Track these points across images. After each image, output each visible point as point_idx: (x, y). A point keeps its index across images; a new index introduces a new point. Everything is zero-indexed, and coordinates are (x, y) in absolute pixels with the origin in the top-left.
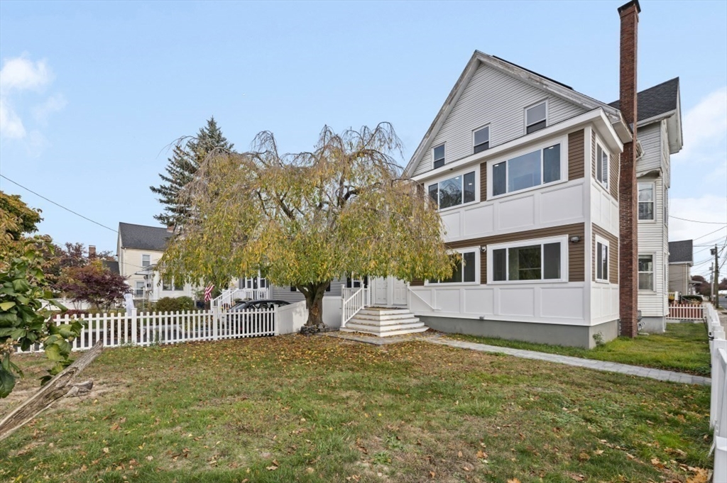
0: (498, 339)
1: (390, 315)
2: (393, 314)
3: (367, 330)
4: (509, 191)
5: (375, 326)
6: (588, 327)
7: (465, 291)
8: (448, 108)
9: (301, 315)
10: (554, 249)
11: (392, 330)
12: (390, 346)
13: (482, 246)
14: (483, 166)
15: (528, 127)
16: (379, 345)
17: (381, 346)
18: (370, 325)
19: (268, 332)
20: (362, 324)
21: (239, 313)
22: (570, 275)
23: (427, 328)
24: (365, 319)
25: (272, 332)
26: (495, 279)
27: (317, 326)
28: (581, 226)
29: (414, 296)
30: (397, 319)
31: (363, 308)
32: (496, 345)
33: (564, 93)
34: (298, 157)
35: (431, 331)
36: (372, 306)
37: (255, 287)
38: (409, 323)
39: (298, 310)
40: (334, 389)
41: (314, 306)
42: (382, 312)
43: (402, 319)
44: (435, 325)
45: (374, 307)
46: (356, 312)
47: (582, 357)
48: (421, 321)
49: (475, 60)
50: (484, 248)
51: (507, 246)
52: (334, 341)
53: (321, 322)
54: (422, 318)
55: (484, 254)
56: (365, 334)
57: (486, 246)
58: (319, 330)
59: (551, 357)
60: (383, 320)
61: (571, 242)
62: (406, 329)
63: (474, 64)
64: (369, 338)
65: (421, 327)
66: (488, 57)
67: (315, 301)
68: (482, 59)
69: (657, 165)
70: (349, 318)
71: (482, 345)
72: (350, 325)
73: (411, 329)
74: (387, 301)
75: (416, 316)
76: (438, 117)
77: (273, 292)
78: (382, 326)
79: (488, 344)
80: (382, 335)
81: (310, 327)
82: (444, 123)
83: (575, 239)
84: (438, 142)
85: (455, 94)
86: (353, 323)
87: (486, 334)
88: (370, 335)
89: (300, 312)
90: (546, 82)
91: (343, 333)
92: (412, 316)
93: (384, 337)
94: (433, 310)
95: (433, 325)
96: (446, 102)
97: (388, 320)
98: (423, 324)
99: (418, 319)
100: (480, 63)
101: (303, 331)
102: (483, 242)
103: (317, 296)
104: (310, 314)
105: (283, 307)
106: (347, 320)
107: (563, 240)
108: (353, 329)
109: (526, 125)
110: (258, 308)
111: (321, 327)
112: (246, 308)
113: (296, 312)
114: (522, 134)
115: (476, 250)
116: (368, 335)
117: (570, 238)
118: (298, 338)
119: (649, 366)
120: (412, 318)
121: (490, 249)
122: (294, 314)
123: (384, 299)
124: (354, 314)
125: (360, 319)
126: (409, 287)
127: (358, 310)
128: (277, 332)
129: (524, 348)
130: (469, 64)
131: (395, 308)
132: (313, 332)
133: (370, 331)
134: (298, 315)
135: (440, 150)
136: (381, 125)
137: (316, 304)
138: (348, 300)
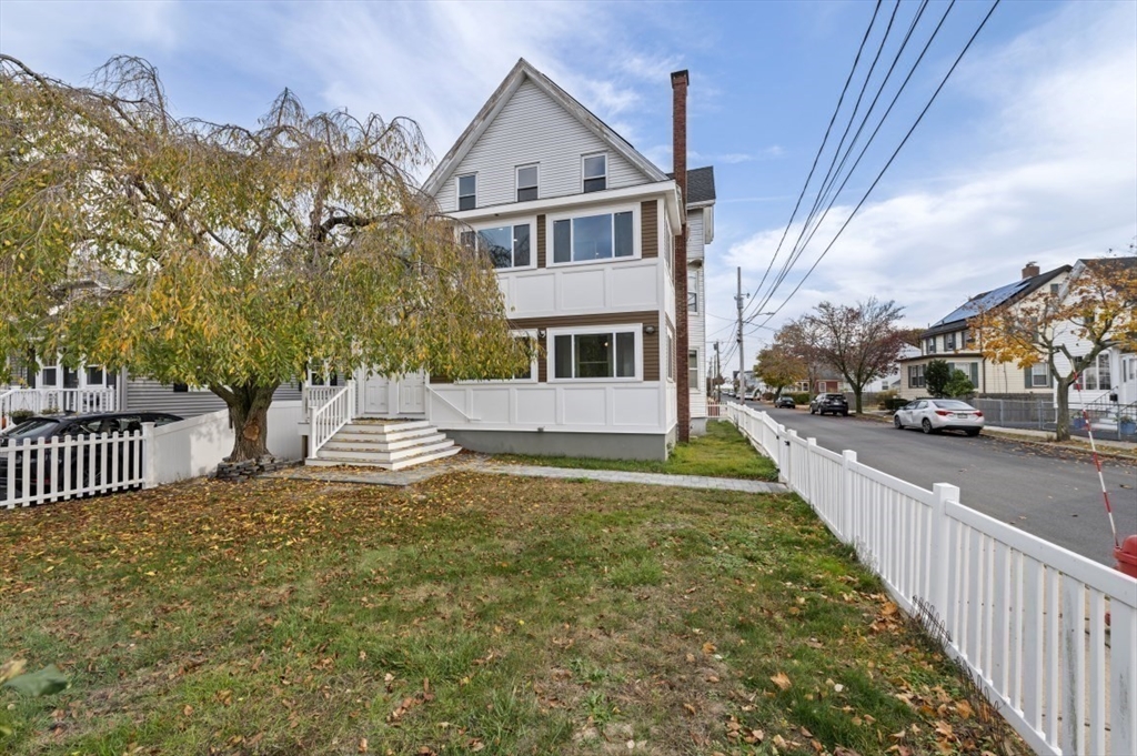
0: (563, 457)
1: (401, 431)
2: (406, 430)
3: (364, 461)
4: (575, 260)
5: (380, 452)
6: (664, 435)
7: (517, 392)
8: (480, 125)
9: (211, 440)
10: (626, 340)
11: (410, 458)
12: (422, 486)
13: (540, 329)
14: (541, 220)
15: (585, 181)
16: (402, 487)
17: (408, 488)
18: (368, 451)
19: (126, 483)
20: (352, 450)
21: (41, 445)
22: (645, 373)
23: (459, 449)
24: (357, 441)
25: (136, 481)
26: (557, 376)
27: (258, 460)
28: (655, 314)
29: (436, 398)
30: (414, 438)
31: (350, 422)
32: (566, 467)
33: (626, 151)
34: (220, 132)
35: (467, 453)
36: (359, 416)
37: (70, 380)
38: (433, 443)
39: (204, 430)
40: (386, 588)
41: (250, 422)
42: (387, 428)
43: (419, 437)
44: (471, 443)
45: (362, 419)
46: (337, 429)
47: (665, 473)
48: (448, 438)
49: (520, 71)
50: (543, 332)
51: (572, 331)
52: (307, 487)
53: (266, 452)
54: (450, 434)
55: (542, 340)
56: (362, 468)
57: (545, 329)
58: (262, 468)
59: (636, 477)
60: (392, 442)
61: (646, 333)
62: (430, 453)
63: (518, 75)
64: (375, 474)
65: (450, 449)
66: (537, 73)
67: (252, 413)
68: (529, 73)
69: (701, 255)
70: (324, 441)
71: (549, 468)
72: (325, 454)
73: (437, 451)
74: (387, 408)
75: (440, 431)
76: (467, 133)
77: (129, 394)
78: (393, 451)
79: (555, 466)
80: (396, 467)
81: (240, 464)
82: (475, 144)
83: (650, 329)
84: (467, 169)
85: (492, 109)
86: (332, 450)
87: (545, 452)
88: (374, 469)
89: (210, 434)
90: (606, 131)
91: (314, 469)
92: (434, 430)
93: (400, 470)
94: (469, 420)
95: (469, 444)
96: (479, 115)
97: (399, 440)
98: (452, 443)
99: (444, 436)
100: (526, 78)
101: (222, 473)
102: (542, 323)
103: (256, 403)
104: (239, 438)
105: (168, 427)
106: (320, 445)
107: (637, 329)
108: (335, 460)
109: (583, 178)
110: (99, 432)
111: (265, 461)
112: (61, 433)
113: (200, 434)
114: (578, 191)
115: (533, 333)
116: (369, 468)
117: (644, 328)
118: (213, 490)
119: (729, 476)
120: (434, 434)
121: (551, 334)
122: (193, 438)
123: (382, 404)
124: (333, 433)
125: (346, 441)
126: (428, 385)
127: (341, 425)
128: (150, 480)
129: (601, 468)
130: (512, 73)
131: (406, 420)
132: (250, 473)
133: (371, 462)
134: (204, 441)
135: (468, 182)
136: (400, 121)
137: (255, 418)
138: (323, 409)
